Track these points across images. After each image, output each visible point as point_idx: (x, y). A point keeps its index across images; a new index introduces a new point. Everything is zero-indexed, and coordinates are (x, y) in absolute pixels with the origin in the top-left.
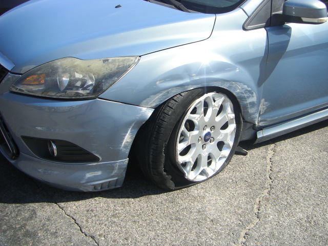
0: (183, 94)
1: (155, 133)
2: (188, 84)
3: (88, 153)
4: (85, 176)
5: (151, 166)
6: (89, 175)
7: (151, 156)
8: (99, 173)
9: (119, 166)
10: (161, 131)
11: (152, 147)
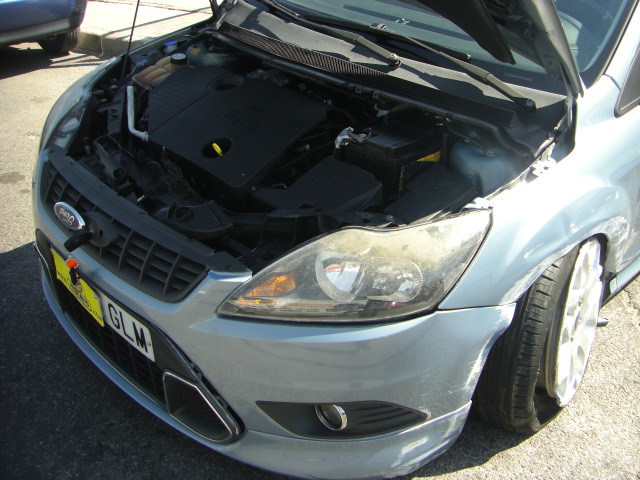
0: (557, 264)
1: (523, 345)
2: (564, 246)
3: (410, 412)
4: (399, 452)
5: (513, 404)
6: (406, 449)
7: (515, 388)
8: (424, 441)
9: (458, 418)
10: (533, 341)
11: (519, 372)
